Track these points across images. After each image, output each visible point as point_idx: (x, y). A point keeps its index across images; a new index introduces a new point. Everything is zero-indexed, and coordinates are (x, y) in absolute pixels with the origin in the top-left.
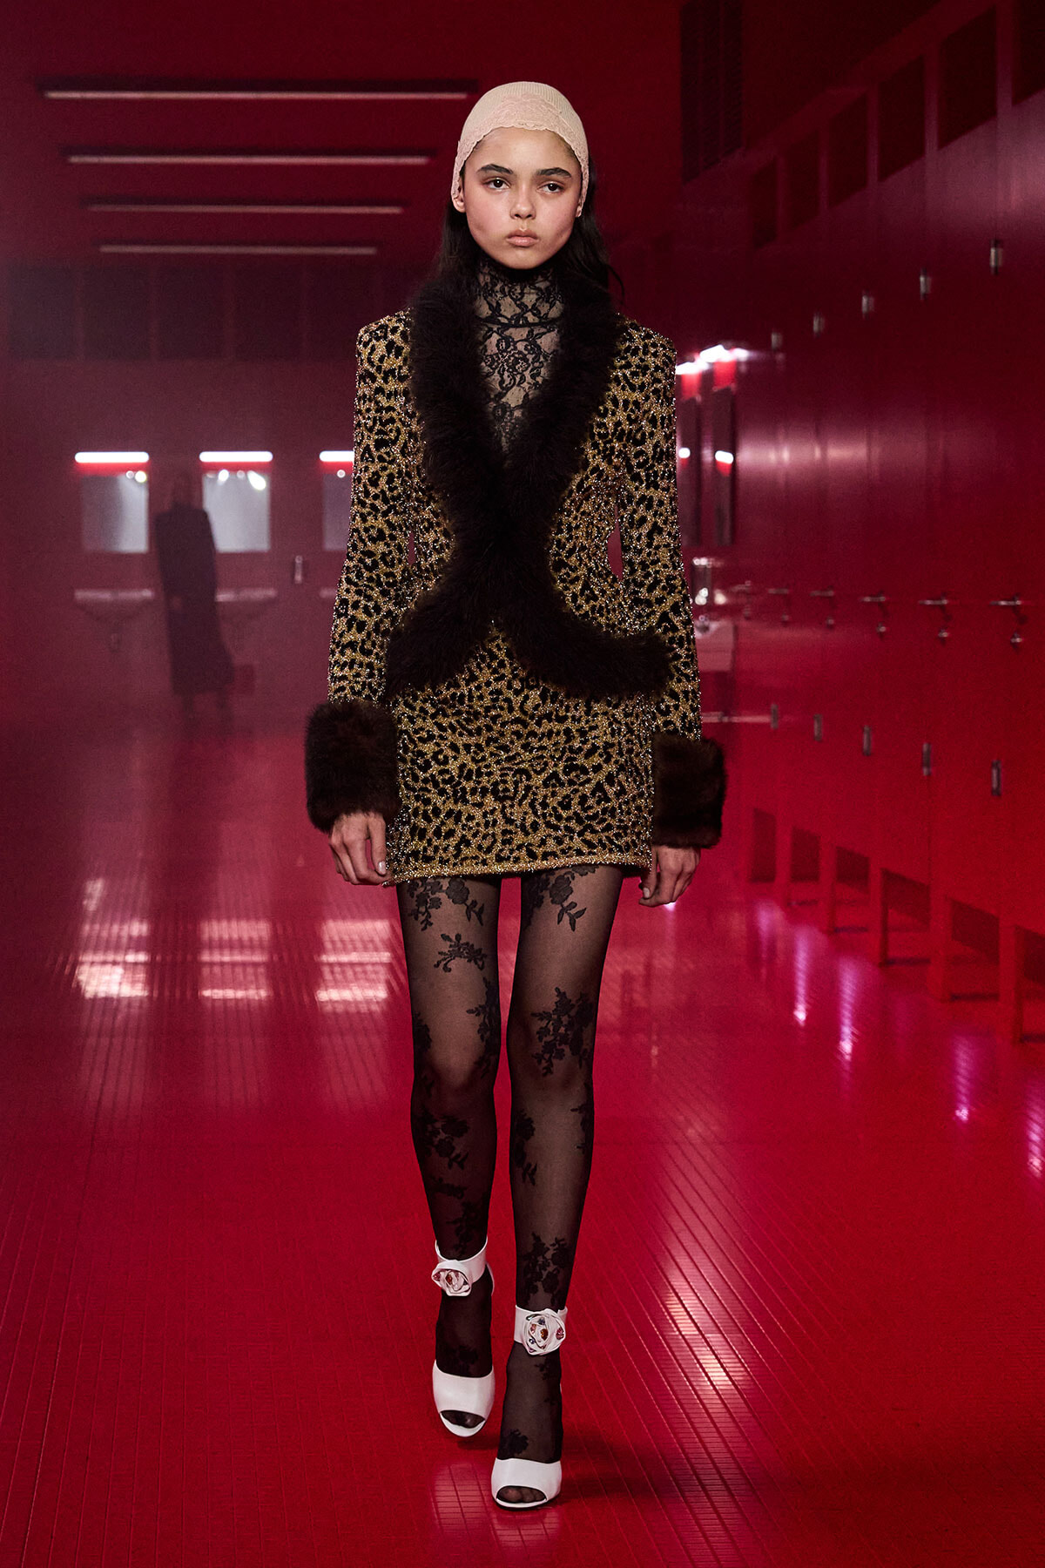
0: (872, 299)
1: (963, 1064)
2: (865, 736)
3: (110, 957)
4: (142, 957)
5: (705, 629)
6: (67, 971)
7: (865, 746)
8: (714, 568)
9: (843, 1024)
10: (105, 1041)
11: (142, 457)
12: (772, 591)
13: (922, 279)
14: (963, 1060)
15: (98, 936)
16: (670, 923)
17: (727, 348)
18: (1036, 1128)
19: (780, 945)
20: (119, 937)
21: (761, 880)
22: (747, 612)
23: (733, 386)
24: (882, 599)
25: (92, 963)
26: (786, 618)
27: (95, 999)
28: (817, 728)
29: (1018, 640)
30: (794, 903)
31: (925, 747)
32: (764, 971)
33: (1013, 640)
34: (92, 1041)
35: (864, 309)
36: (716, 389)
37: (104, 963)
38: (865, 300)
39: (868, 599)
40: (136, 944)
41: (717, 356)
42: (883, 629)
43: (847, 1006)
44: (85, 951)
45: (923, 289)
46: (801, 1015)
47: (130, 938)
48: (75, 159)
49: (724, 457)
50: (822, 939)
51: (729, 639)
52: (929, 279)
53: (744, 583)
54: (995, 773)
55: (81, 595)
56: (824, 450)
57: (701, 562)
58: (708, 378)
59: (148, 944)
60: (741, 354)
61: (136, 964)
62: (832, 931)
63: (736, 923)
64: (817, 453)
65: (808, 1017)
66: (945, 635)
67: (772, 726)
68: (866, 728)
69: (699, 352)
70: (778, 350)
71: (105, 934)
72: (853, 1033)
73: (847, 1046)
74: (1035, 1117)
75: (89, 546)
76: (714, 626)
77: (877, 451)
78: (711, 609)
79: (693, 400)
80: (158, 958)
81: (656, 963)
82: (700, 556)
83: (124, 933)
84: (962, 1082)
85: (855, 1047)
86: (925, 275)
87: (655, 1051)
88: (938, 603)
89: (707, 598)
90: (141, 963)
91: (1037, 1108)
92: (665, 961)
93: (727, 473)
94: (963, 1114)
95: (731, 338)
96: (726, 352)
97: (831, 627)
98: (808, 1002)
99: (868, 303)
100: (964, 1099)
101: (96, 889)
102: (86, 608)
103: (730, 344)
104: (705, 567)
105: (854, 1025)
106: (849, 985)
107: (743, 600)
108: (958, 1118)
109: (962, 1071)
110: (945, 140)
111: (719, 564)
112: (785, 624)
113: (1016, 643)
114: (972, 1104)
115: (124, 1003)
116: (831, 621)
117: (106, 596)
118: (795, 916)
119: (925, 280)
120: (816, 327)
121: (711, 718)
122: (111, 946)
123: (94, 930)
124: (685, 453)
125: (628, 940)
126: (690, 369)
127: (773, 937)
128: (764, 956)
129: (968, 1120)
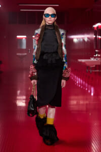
6: (15, 102)
10: (20, 112)
11: (25, 37)
20: (22, 99)
25: (18, 102)
27: (19, 106)
40: (24, 100)
41: (99, 24)
49: (100, 37)
51: (100, 61)
55: (18, 54)
57: (97, 51)
58: (98, 27)
59: (26, 99)
69: (96, 24)
71: (20, 98)
75: (19, 48)
76: (98, 59)
78: (98, 57)
89: (97, 55)
93: (100, 39)
111: (99, 51)
117: (20, 54)
121: (98, 71)
122: (20, 100)
123: (18, 97)
124: (94, 36)
125: (87, 99)
126: (95, 26)
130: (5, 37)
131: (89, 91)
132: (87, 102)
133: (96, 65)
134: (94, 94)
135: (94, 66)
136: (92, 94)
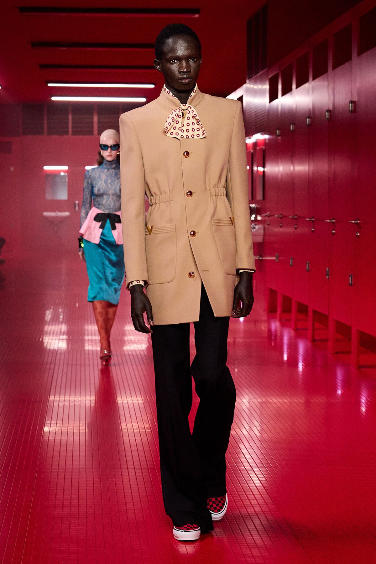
1: (339, 376)
2: (307, 265)
3: (55, 338)
4: (65, 337)
5: (254, 228)
6: (40, 340)
7: (307, 268)
8: (257, 208)
9: (299, 361)
11: (66, 168)
12: (276, 216)
13: (326, 113)
14: (340, 374)
16: (242, 327)
17: (262, 134)
18: (363, 398)
19: (279, 334)
21: (272, 312)
22: (268, 222)
24: (313, 219)
25: (48, 339)
26: (281, 225)
28: (291, 261)
29: (358, 234)
30: (283, 320)
31: (327, 269)
32: (273, 344)
33: (357, 234)
34: (48, 366)
35: (308, 123)
36: (258, 148)
39: (308, 219)
40: (63, 333)
41: (258, 137)
42: (313, 229)
43: (301, 355)
44: (46, 334)
45: (327, 117)
46: (285, 357)
47: (61, 332)
49: (261, 169)
50: (293, 333)
53: (267, 213)
54: (350, 278)
55: (46, 214)
56: (294, 167)
58: (255, 144)
59: (68, 333)
60: (266, 137)
61: (63, 340)
62: (296, 330)
63: (263, 327)
64: (292, 168)
65: (287, 359)
66: (334, 232)
67: (276, 261)
68: (308, 262)
69: (252, 136)
70: (279, 136)
72: (303, 365)
73: (300, 368)
74: (363, 394)
75: (48, 197)
76: (257, 227)
77: (311, 168)
78: (256, 221)
79: (251, 151)
80: (71, 337)
81: (237, 340)
82: (252, 204)
84: (339, 382)
85: (303, 369)
86: (328, 112)
88: (332, 221)
89: (255, 218)
90: (65, 339)
91: (364, 391)
92: (240, 340)
94: (339, 392)
96: (262, 136)
97: (296, 228)
98: (287, 354)
99: (309, 120)
100: (339, 387)
101: (49, 313)
102: (47, 218)
103: (263, 133)
104: (254, 207)
105: (303, 362)
106: (301, 348)
107: (266, 218)
108: (338, 395)
109: (339, 379)
110: (335, 67)
111: (258, 206)
112: (281, 227)
113: (358, 235)
114: (343, 388)
115: (59, 352)
116: (296, 226)
117: (53, 214)
118: (283, 325)
119: (328, 114)
120: (291, 128)
123: (49, 328)
126: (250, 141)
127: (276, 332)
128: (273, 338)
129: (342, 394)
130: (12, 169)
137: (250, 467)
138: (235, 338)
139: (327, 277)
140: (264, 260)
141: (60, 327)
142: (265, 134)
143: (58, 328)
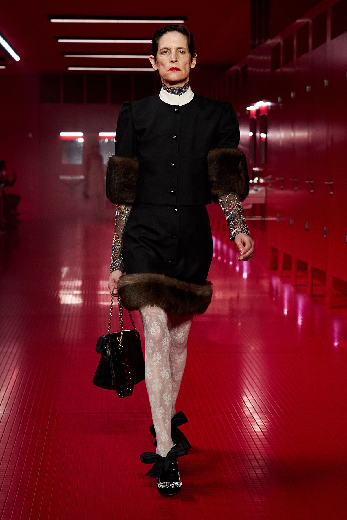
0: (310, 87)
1: (336, 329)
2: (306, 225)
3: (69, 292)
4: (79, 292)
5: (256, 190)
6: (55, 295)
7: (306, 227)
8: (259, 171)
9: (299, 315)
10: (66, 319)
11: (81, 134)
12: (277, 179)
13: (325, 81)
14: (336, 327)
15: (65, 285)
16: (245, 283)
19: (279, 290)
20: (71, 286)
21: (273, 269)
22: (270, 185)
23: (266, 114)
24: (312, 182)
25: (63, 294)
26: (282, 187)
27: (64, 304)
28: (291, 222)
30: (284, 277)
31: (325, 228)
32: (274, 299)
34: (62, 319)
35: (307, 90)
36: (261, 114)
37: (66, 294)
38: (307, 87)
39: (307, 182)
40: (77, 288)
41: (261, 104)
42: (312, 191)
43: (300, 310)
44: (61, 289)
45: (326, 84)
46: (286, 313)
47: (75, 287)
48: (60, 41)
49: (263, 135)
50: (292, 289)
51: (264, 194)
52: (328, 81)
53: (269, 176)
54: (346, 237)
55: (62, 177)
56: (294, 133)
57: (256, 169)
58: (258, 111)
59: (82, 288)
60: (269, 104)
61: (76, 294)
62: (296, 286)
63: (265, 283)
64: (292, 134)
65: (288, 313)
66: (331, 193)
67: (278, 221)
68: (307, 222)
69: (256, 103)
70: (280, 103)
71: (67, 285)
72: (302, 319)
73: (300, 322)
75: (64, 162)
76: (259, 189)
77: (311, 134)
78: (258, 183)
79: (254, 118)
80: (84, 292)
81: (240, 296)
82: (255, 167)
83: (73, 286)
84: (336, 335)
85: (302, 322)
86: (327, 80)
87: (240, 324)
88: (329, 183)
89: (258, 180)
90: (78, 294)
92: (243, 295)
93: (264, 140)
94: (336, 344)
95: (266, 99)
96: (264, 103)
97: (296, 190)
98: (288, 309)
100: (336, 340)
101: (65, 270)
102: (63, 181)
103: (266, 101)
104: (257, 171)
105: (302, 316)
106: (301, 303)
107: (269, 181)
108: (334, 346)
109: (336, 331)
110: (333, 37)
111: (261, 170)
112: (282, 189)
114: (339, 341)
115: (73, 306)
116: (296, 188)
117: (69, 178)
118: (284, 281)
119: (327, 82)
120: (292, 96)
121: (258, 218)
122: (69, 288)
123: (64, 283)
124: (251, 134)
125: (231, 288)
126: (252, 108)
127: (277, 287)
128: (274, 293)
129: (338, 346)
130: (31, 135)
131: (237, 268)
132: (233, 295)
133: (254, 205)
134: (249, 276)
135: (250, 207)
136: (245, 275)
137: (250, 413)
138: (238, 294)
139: (325, 236)
140: (266, 220)
141: (73, 283)
142: (267, 101)
143: (72, 284)
